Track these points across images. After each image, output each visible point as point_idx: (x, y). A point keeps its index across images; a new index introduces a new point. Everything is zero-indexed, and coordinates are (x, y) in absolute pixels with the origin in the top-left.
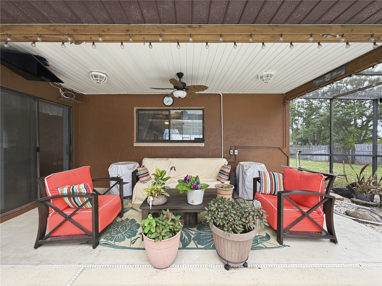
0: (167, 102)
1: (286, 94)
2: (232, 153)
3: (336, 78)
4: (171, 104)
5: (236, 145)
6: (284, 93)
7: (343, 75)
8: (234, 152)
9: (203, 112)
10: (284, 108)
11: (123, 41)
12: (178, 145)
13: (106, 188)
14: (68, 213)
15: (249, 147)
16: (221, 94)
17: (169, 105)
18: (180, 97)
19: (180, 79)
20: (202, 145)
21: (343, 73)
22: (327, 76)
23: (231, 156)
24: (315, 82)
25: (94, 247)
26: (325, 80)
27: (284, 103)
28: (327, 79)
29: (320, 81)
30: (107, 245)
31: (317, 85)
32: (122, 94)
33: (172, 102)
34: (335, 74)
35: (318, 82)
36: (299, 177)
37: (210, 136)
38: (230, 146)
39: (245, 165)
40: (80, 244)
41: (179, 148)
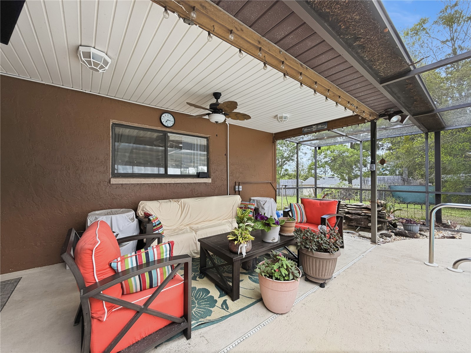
0: (166, 121)
1: (275, 134)
2: (237, 190)
3: (320, 130)
4: (172, 125)
5: (239, 180)
6: (273, 133)
7: (325, 129)
8: (239, 188)
9: (208, 141)
10: (273, 147)
11: (242, 49)
12: (181, 180)
13: (44, 267)
14: (139, 300)
15: (250, 183)
16: (228, 124)
17: (169, 126)
18: (217, 122)
19: (217, 101)
20: (209, 181)
21: (326, 127)
22: (314, 127)
23: (235, 192)
24: (304, 129)
25: (188, 337)
26: (312, 129)
27: (273, 142)
28: (314, 129)
29: (308, 129)
30: (202, 326)
31: (305, 132)
32: (87, 92)
33: (173, 123)
34: (320, 127)
35: (306, 130)
36: (319, 205)
37: (217, 170)
38: (234, 182)
39: (262, 200)
40: (156, 347)
41: (182, 184)
